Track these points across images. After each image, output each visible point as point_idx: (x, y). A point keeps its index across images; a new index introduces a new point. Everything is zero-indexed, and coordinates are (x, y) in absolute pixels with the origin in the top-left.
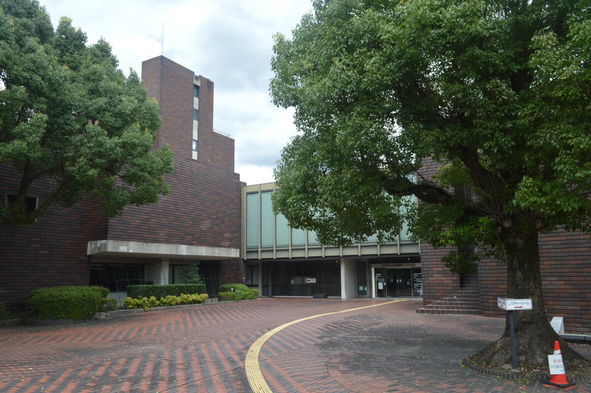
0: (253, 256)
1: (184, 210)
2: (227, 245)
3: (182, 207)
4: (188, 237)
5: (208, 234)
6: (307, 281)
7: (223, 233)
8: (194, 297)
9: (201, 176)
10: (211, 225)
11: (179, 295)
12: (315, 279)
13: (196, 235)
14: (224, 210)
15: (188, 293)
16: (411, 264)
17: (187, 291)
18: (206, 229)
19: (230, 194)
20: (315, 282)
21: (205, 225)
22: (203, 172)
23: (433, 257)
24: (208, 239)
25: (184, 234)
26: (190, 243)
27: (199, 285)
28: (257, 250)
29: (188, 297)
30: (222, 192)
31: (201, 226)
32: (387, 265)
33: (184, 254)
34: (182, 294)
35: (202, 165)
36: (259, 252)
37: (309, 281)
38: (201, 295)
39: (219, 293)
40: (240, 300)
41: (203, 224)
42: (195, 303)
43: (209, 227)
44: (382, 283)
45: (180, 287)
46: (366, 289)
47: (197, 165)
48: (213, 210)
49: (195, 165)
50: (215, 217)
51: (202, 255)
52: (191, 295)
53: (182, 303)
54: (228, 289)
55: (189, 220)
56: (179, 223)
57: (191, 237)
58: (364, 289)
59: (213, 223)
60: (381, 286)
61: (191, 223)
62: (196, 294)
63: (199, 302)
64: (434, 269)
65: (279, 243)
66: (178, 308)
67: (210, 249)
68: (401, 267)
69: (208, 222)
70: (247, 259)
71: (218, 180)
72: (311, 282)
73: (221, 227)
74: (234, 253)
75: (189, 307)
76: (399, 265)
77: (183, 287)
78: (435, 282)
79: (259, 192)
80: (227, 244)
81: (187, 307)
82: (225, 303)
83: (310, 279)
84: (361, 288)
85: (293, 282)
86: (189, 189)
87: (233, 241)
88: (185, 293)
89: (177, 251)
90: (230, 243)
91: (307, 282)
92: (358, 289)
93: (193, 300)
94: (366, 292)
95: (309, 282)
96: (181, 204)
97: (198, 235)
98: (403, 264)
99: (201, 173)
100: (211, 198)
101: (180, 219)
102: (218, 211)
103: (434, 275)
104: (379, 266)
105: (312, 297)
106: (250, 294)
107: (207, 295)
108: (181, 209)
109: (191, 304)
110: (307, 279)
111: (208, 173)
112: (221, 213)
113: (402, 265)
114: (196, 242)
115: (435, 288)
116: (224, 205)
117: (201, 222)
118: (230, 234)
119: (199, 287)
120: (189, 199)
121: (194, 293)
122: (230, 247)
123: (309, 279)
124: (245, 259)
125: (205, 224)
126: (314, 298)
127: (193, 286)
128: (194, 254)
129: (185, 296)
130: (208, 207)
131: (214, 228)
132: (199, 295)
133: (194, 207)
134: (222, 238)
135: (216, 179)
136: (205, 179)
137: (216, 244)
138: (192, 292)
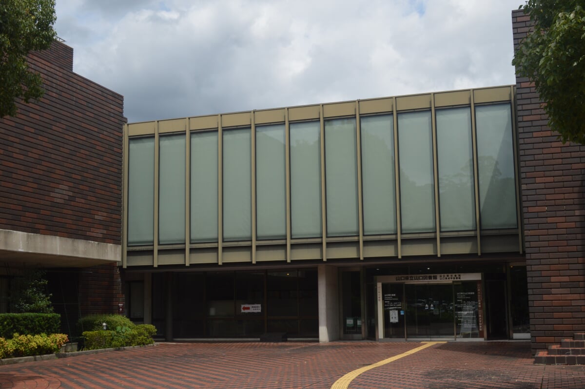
0: (142, 261)
1: (22, 157)
2: (101, 236)
3: (18, 151)
4: (27, 214)
5: (65, 211)
6: (244, 308)
7: (92, 212)
8: (39, 340)
9: (55, 90)
10: (71, 194)
11: (11, 337)
12: (260, 305)
13: (42, 212)
14: (95, 164)
15: (27, 332)
16: (454, 275)
17: (27, 327)
18: (61, 201)
19: (105, 133)
20: (260, 311)
21: (61, 193)
22: (58, 82)
23: (551, 255)
24: (64, 221)
25: (20, 208)
26: (31, 228)
27: (49, 315)
28: (150, 248)
29: (30, 342)
30: (92, 128)
31: (52, 194)
32: (407, 278)
33: (21, 250)
34: (16, 335)
35: (57, 68)
36: (156, 252)
37: (248, 308)
38: (53, 336)
39: (84, 333)
40: (122, 345)
41: (57, 190)
42: (41, 354)
43: (67, 198)
44: (397, 312)
45: (12, 319)
46: (359, 323)
47: (47, 68)
48: (77, 163)
49: (43, 66)
50: (79, 177)
51: (54, 253)
52: (34, 335)
53: (17, 353)
54: (98, 325)
55: (31, 180)
56: (11, 185)
57: (35, 216)
58: (355, 323)
59: (76, 190)
60: (394, 317)
61: (35, 186)
62: (43, 334)
63: (49, 351)
64: (553, 279)
65: (197, 234)
66: (8, 363)
67: (69, 241)
68: (432, 281)
69: (66, 188)
70: (128, 267)
71: (85, 104)
72: (251, 310)
73: (89, 198)
74: (111, 253)
75: (30, 360)
76: (430, 278)
77: (17, 318)
78: (555, 303)
79: (157, 136)
80: (99, 232)
81: (26, 361)
82: (97, 352)
83: (250, 306)
84: (350, 322)
85: (213, 312)
86: (31, 115)
87: (110, 228)
88: (21, 333)
89: (6, 243)
90: (105, 232)
91: (243, 311)
92: (345, 322)
93: (39, 346)
94: (360, 328)
95: (246, 311)
96: (15, 145)
97: (48, 213)
98: (438, 275)
99: (54, 85)
100: (72, 139)
101: (14, 176)
102: (85, 165)
103: (554, 291)
104: (392, 279)
105: (259, 339)
106: (140, 334)
107: (65, 336)
108: (15, 155)
109: (34, 354)
110: (243, 306)
111: (67, 86)
112: (90, 171)
113: (435, 278)
114: (43, 227)
115: (556, 315)
116: (95, 155)
117: (52, 185)
118: (105, 214)
119: (48, 319)
120: (30, 135)
121: (39, 333)
122: (104, 239)
123: (246, 306)
124: (125, 267)
125: (61, 191)
126: (261, 341)
127: (37, 317)
128: (39, 251)
129: (23, 338)
130: (66, 155)
131: (77, 199)
132: (48, 335)
133: (41, 153)
134: (90, 220)
135: (83, 102)
136: (60, 97)
137: (80, 232)
138: (35, 331)
